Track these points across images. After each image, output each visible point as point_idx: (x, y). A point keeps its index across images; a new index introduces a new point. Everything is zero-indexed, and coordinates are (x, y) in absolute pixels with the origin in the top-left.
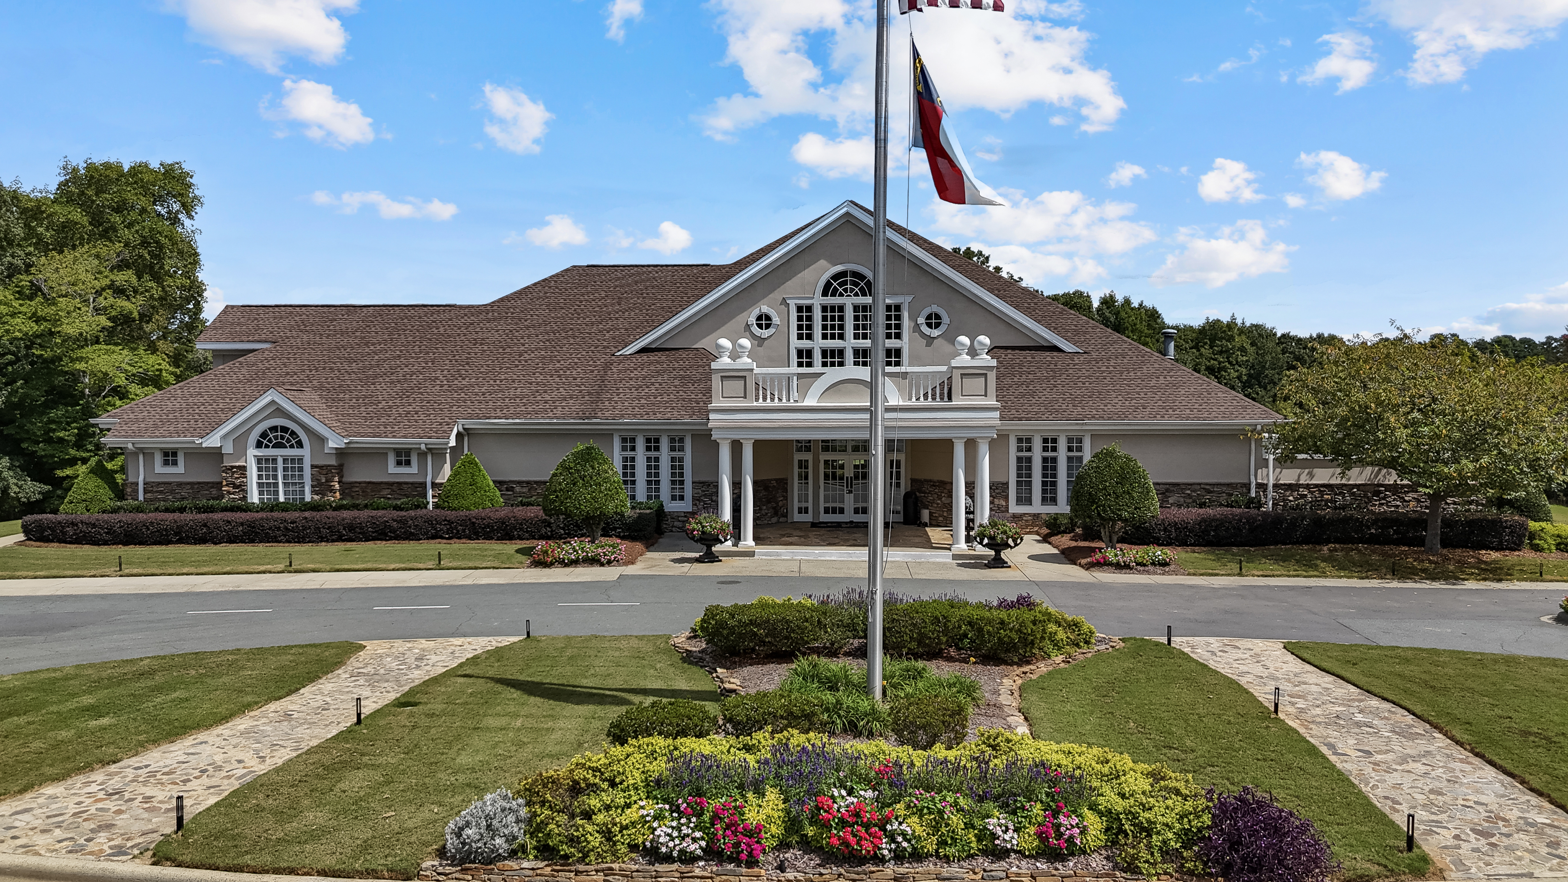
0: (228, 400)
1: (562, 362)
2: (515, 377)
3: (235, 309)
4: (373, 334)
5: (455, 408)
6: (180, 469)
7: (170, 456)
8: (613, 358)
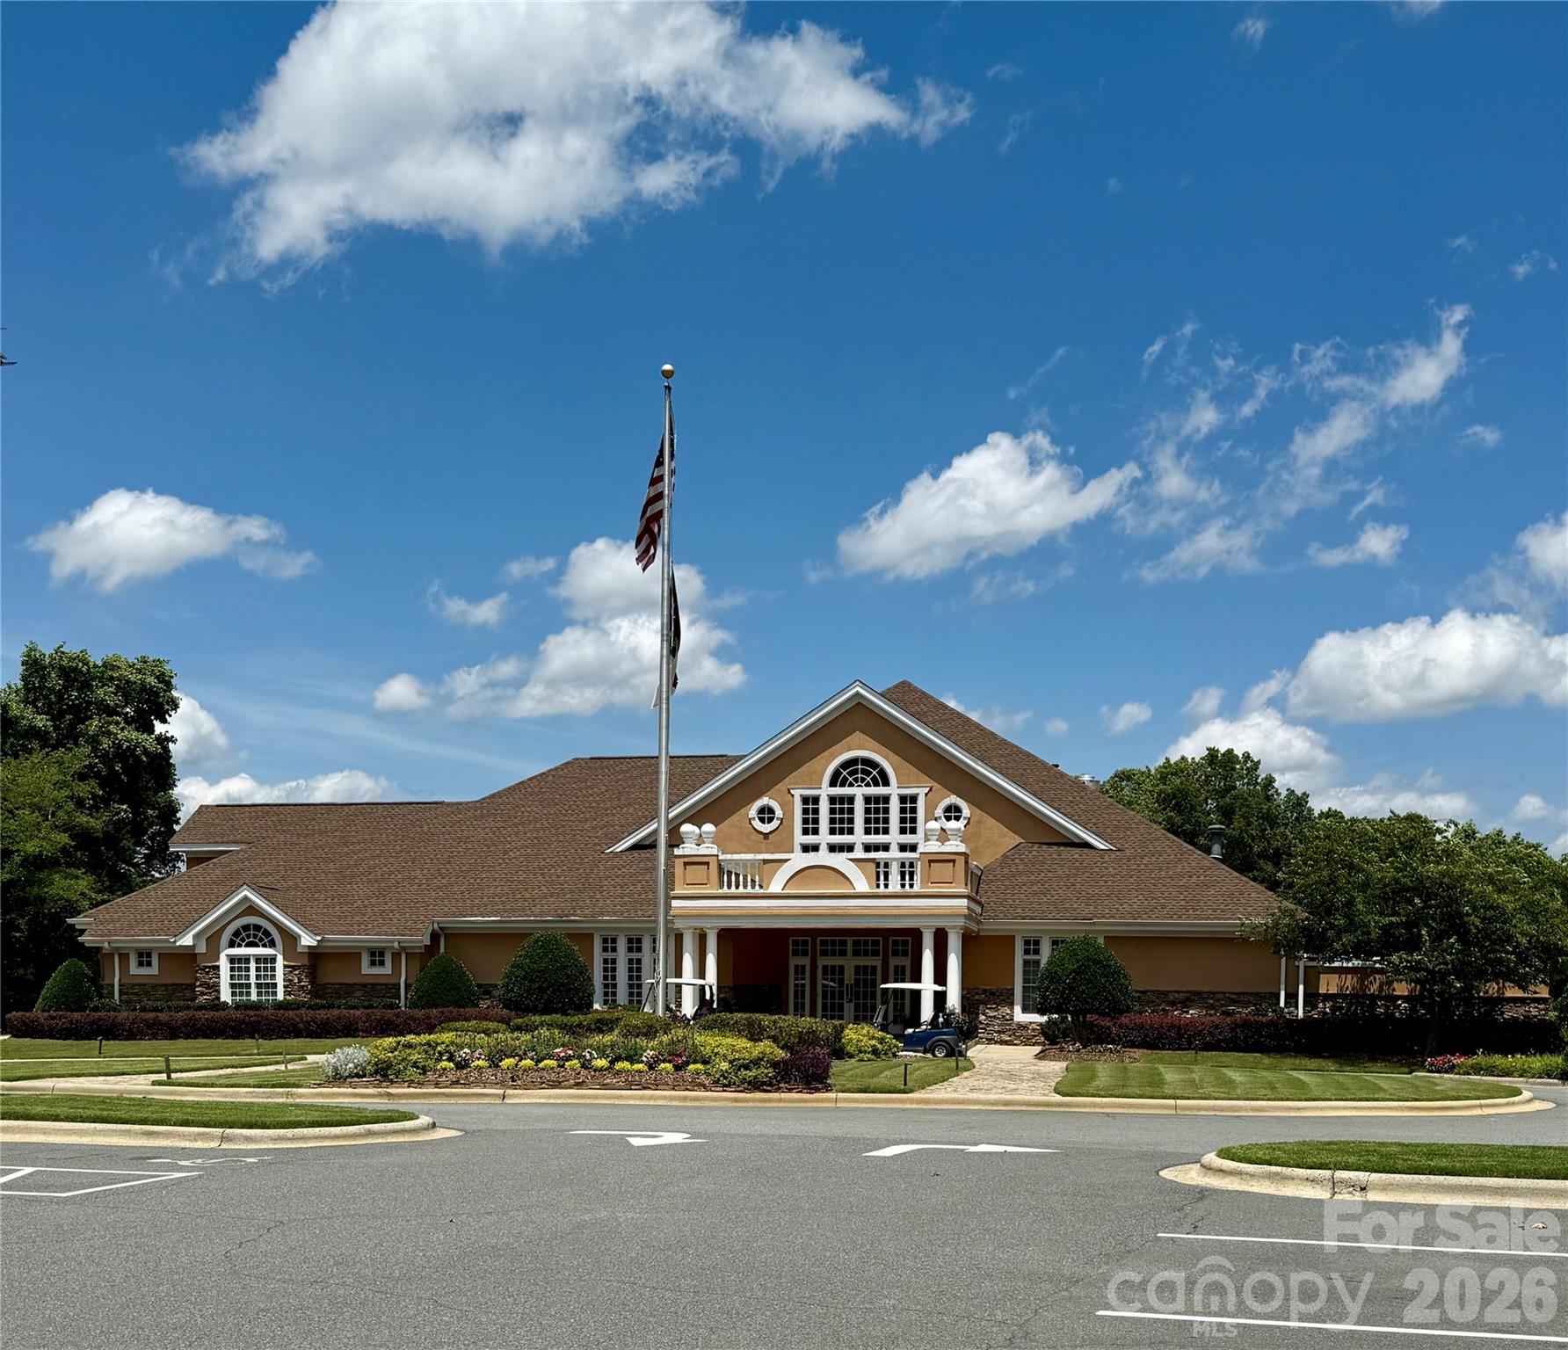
0: (201, 901)
1: (548, 860)
2: (497, 876)
3: (209, 809)
4: (354, 833)
5: (431, 907)
6: (154, 970)
7: (144, 957)
8: (603, 855)
